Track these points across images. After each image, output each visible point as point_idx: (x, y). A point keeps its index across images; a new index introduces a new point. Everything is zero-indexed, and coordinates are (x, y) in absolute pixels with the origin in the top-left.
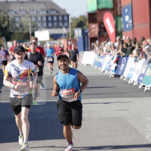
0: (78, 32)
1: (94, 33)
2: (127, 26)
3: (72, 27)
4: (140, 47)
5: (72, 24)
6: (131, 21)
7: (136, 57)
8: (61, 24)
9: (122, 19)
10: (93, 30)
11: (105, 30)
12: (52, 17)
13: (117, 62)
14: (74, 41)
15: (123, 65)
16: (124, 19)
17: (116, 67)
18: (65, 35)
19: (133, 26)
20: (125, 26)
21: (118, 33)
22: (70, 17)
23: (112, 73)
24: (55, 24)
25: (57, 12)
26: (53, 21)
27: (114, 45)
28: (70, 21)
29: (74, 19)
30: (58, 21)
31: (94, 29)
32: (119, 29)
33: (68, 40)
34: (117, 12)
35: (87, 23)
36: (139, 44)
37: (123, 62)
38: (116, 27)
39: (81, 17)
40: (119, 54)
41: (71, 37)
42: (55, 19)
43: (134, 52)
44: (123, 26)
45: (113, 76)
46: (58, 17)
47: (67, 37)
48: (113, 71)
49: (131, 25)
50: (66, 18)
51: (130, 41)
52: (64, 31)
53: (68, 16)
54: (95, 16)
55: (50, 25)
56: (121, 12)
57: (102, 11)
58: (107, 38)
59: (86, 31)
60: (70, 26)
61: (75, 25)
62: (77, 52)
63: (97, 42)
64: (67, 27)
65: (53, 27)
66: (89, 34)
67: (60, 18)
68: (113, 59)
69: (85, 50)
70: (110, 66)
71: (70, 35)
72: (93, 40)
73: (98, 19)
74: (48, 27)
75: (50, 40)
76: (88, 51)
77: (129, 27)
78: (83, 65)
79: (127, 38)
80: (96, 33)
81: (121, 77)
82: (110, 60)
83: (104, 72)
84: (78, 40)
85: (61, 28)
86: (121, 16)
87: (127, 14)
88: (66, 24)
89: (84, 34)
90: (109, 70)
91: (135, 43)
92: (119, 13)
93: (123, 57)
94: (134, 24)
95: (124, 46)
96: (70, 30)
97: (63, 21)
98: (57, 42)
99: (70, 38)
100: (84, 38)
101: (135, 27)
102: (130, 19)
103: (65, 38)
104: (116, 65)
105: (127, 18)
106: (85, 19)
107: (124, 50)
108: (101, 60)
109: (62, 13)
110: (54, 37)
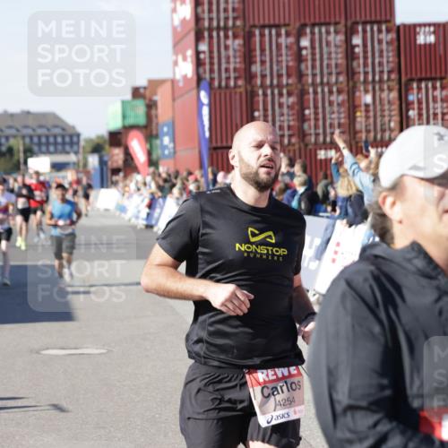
0: (93, 161)
1: (117, 162)
2: (166, 152)
3: (84, 152)
4: (183, 184)
5: (84, 148)
6: (171, 145)
7: (178, 199)
8: (68, 148)
9: (158, 142)
10: (115, 158)
11: (132, 159)
12: (55, 137)
13: (151, 206)
14: (87, 173)
15: (158, 210)
16: (162, 141)
17: (148, 214)
18: (74, 164)
19: (175, 152)
20: (163, 151)
21: (152, 163)
22: (82, 138)
23: (142, 223)
24: (60, 147)
25: (63, 129)
26: (56, 144)
27: (144, 179)
28: (82, 143)
29: (88, 141)
30: (64, 143)
31: (117, 156)
32: (154, 157)
33: (78, 172)
34: (151, 131)
35: (107, 147)
36: (182, 179)
37: (158, 206)
38: (149, 153)
39: (98, 137)
40: (152, 194)
41: (82, 167)
42: (59, 140)
43: (176, 191)
44: (160, 152)
45: (143, 227)
46: (63, 137)
47: (76, 167)
48: (143, 219)
49: (172, 150)
50: (75, 139)
51: (169, 175)
52: (72, 158)
53: (78, 135)
54: (119, 136)
55: (52, 148)
56: (157, 130)
57: (128, 129)
58: (135, 169)
59: (106, 158)
60: (81, 150)
61: (89, 149)
62: (90, 186)
63: (121, 174)
64: (76, 153)
65: (56, 152)
66: (110, 163)
67: (67, 139)
68: (143, 201)
69: (102, 186)
70: (139, 212)
71: (81, 164)
72: (116, 171)
73: (123, 141)
74: (48, 152)
75: (51, 172)
76: (107, 187)
77: (170, 153)
78: (98, 210)
79: (165, 169)
80: (120, 163)
81: (155, 229)
82: (139, 202)
83: (130, 220)
84: (92, 172)
85: (68, 153)
86: (157, 136)
87: (167, 134)
88: (75, 148)
89: (102, 163)
90: (137, 217)
91: (176, 178)
92: (154, 132)
93: (159, 197)
94: (177, 149)
95: (161, 183)
96: (81, 157)
97: (72, 144)
98: (62, 174)
99: (81, 169)
100: (102, 170)
101: (178, 154)
102: (170, 142)
103: (74, 169)
104: (147, 210)
105: (166, 140)
106: (105, 141)
107: (160, 188)
108: (126, 202)
109: (70, 132)
110: (57, 167)
